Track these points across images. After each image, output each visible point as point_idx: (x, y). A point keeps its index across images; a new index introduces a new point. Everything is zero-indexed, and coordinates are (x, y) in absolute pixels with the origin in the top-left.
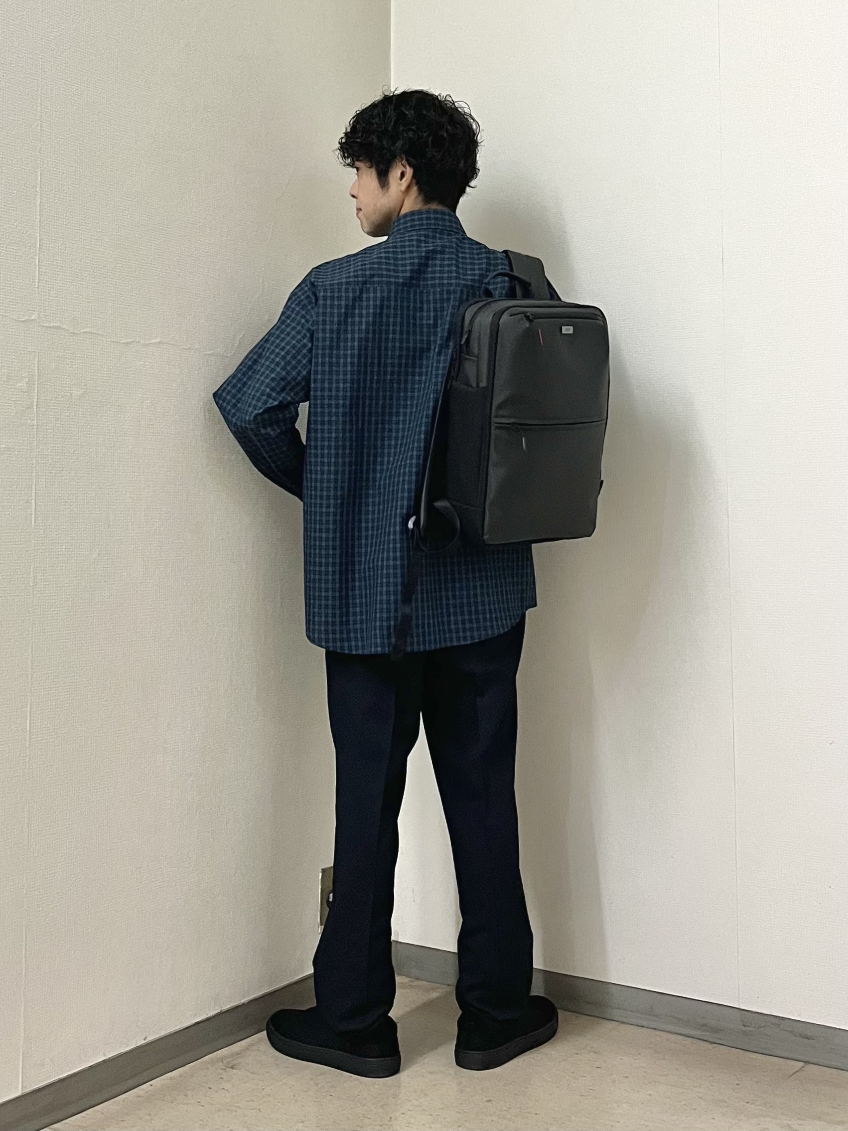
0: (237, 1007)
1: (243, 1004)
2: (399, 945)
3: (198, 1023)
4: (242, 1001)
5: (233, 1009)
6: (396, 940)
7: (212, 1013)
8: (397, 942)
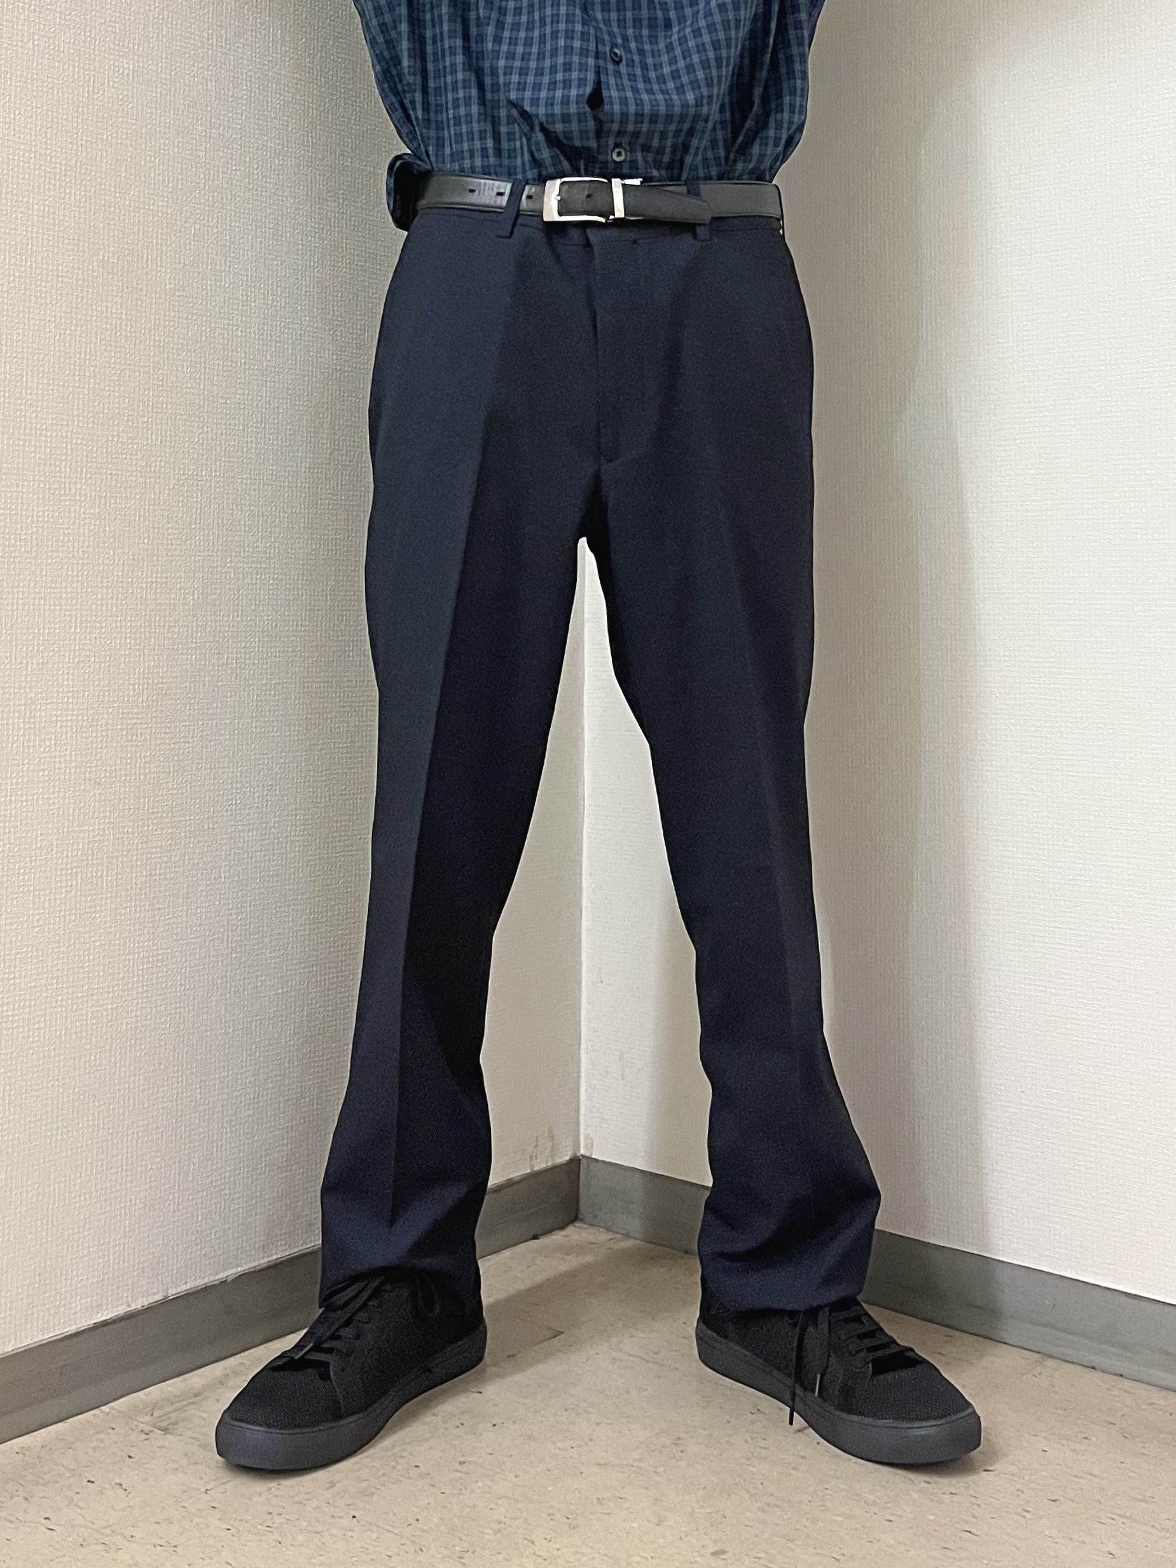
0: (207, 1289)
1: (223, 1283)
2: (593, 1164)
3: (105, 1324)
4: (222, 1276)
5: (193, 1293)
6: (588, 1155)
7: (138, 1304)
8: (589, 1159)
